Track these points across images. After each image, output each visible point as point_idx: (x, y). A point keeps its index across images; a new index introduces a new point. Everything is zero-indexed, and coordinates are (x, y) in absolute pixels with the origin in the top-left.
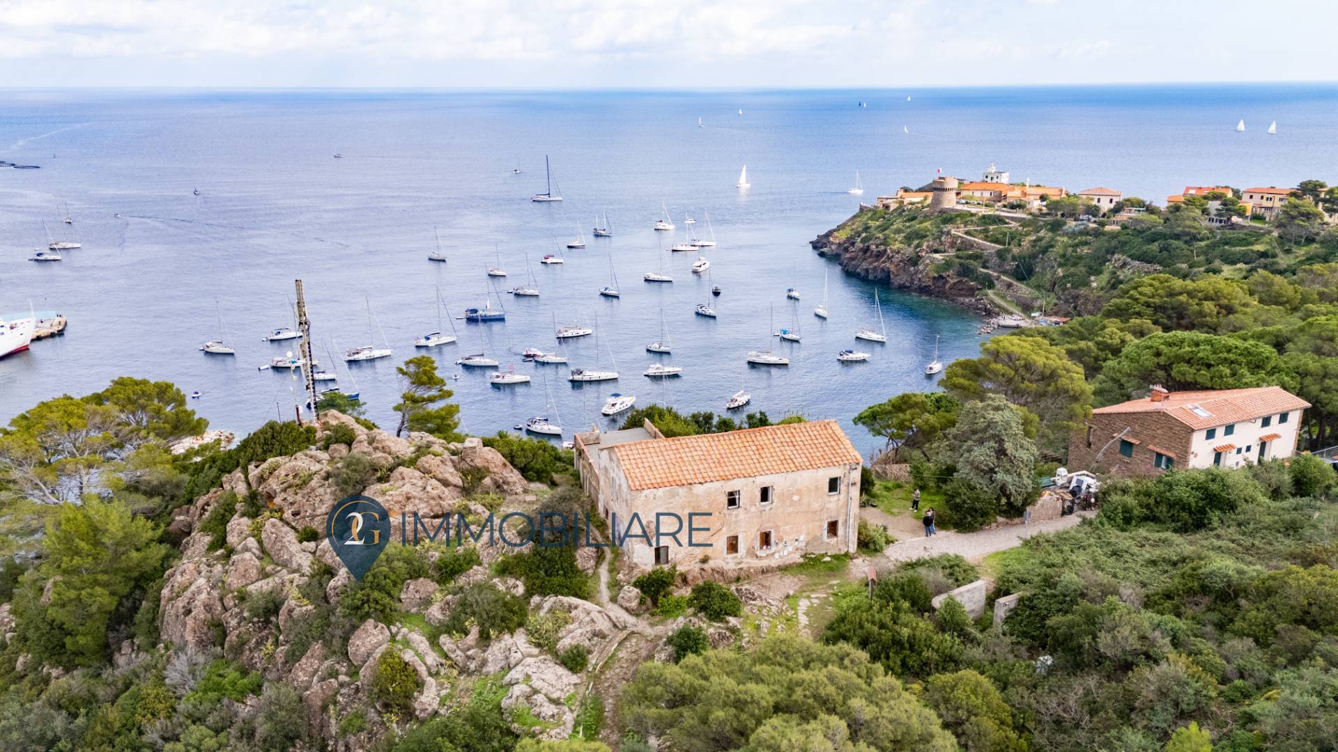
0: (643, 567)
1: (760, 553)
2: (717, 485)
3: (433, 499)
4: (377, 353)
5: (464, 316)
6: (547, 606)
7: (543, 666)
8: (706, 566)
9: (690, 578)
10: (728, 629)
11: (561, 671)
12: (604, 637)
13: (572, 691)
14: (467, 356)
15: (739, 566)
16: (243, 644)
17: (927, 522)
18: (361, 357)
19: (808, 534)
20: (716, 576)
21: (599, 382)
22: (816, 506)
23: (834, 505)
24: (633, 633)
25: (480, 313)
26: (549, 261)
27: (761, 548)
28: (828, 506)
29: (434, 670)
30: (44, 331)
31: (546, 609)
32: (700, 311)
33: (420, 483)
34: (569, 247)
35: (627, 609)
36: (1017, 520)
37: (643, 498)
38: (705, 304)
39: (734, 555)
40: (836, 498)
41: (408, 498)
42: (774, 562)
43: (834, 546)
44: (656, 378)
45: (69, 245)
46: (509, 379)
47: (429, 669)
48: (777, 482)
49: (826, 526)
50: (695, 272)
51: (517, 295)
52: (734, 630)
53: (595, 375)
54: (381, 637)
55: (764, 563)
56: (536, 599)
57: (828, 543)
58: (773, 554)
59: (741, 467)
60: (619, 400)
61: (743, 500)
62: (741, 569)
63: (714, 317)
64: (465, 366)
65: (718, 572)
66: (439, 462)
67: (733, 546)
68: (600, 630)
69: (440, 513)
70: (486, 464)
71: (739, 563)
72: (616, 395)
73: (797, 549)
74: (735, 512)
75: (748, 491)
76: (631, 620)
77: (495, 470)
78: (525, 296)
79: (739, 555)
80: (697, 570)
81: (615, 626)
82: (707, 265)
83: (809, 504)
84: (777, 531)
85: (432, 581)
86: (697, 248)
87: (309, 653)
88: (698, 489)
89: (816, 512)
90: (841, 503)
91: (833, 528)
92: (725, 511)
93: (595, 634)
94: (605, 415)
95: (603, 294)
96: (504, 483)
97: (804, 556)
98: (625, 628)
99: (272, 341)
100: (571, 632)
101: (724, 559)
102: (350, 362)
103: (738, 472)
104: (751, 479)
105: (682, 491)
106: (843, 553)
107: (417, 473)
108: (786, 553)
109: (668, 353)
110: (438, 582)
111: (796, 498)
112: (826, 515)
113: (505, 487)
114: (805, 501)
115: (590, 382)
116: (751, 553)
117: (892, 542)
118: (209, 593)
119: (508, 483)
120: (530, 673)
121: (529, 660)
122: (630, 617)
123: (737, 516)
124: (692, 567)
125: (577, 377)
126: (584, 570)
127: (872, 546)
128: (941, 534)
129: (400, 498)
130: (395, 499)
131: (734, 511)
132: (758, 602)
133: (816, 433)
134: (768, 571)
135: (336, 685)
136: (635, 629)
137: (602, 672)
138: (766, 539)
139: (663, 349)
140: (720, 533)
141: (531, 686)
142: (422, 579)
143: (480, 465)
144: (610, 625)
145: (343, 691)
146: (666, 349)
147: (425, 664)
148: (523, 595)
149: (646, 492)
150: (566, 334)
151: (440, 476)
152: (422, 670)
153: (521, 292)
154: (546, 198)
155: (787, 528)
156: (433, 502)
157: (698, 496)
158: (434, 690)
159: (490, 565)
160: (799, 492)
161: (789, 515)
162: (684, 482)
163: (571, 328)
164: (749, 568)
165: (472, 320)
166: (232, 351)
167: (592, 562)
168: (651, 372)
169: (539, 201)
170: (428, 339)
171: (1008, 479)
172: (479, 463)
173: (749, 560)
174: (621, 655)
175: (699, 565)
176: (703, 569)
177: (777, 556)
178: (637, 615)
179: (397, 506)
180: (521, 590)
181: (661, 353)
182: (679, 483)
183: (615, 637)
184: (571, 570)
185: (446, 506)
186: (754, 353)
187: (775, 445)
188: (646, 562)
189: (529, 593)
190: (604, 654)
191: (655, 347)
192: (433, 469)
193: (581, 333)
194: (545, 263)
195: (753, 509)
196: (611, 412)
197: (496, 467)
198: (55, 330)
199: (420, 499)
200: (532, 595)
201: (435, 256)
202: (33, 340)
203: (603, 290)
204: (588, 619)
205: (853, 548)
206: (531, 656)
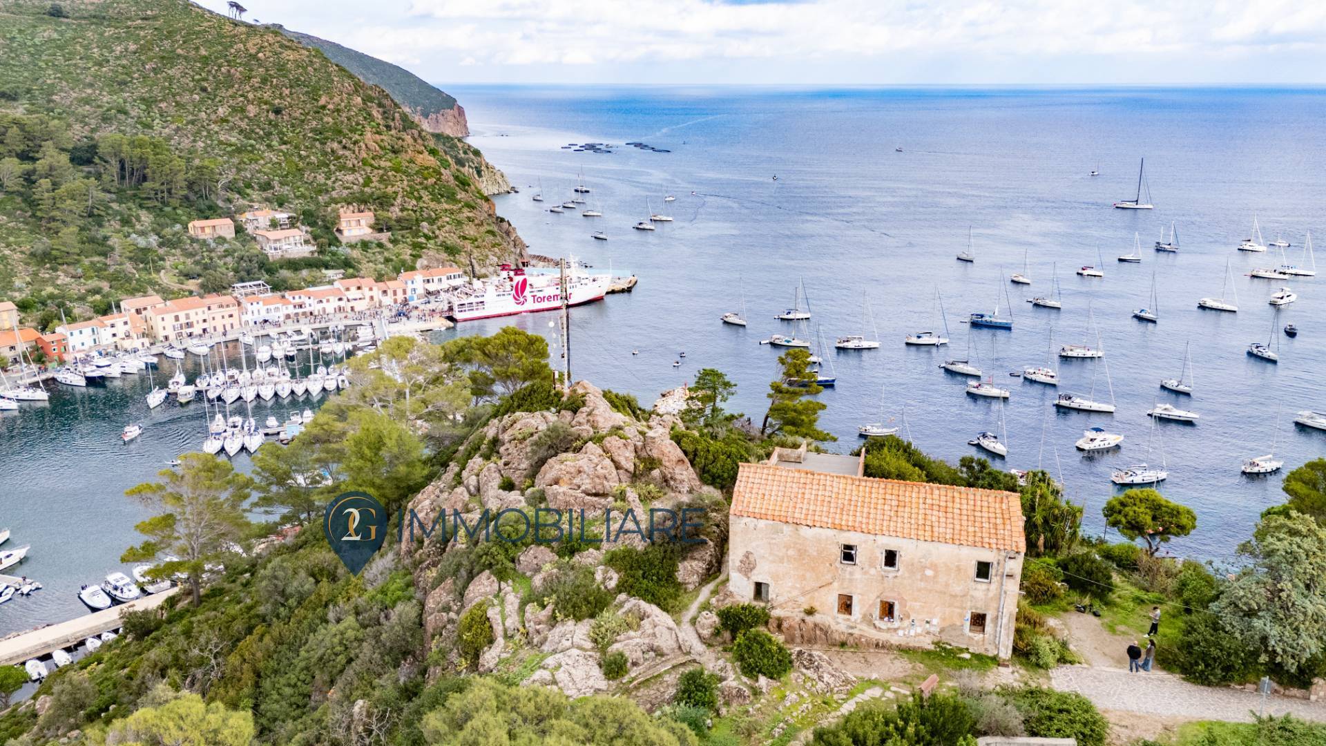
0: (738, 598)
1: (878, 623)
2: (831, 533)
3: (598, 477)
4: (865, 344)
5: (968, 320)
6: (627, 606)
7: (582, 661)
8: (809, 619)
9: (785, 625)
10: (752, 688)
11: (597, 672)
12: (662, 655)
13: (588, 695)
14: (951, 360)
15: (850, 631)
16: (421, 562)
17: (1133, 653)
18: (850, 345)
19: (944, 619)
20: (818, 632)
21: (1089, 412)
22: (957, 589)
23: (981, 594)
24: (694, 661)
25: (987, 318)
26: (1085, 273)
27: (881, 618)
28: (971, 593)
29: (510, 633)
30: (618, 287)
31: (624, 610)
32: (1255, 351)
33: (596, 461)
34: (1121, 260)
35: (700, 636)
36: (1294, 691)
37: (742, 526)
38: (1265, 344)
39: (847, 616)
40: (984, 587)
41: (580, 472)
42: (895, 639)
43: (977, 642)
44: (1163, 420)
45: (664, 218)
46: (983, 391)
47: (505, 631)
48: (907, 550)
49: (969, 616)
50: (1273, 304)
51: (1036, 305)
52: (756, 693)
53: (1086, 404)
54: (488, 589)
55: (883, 637)
56: (623, 596)
57: (970, 638)
58: (896, 630)
59: (864, 521)
60: (1100, 436)
61: (860, 556)
62: (851, 634)
63: (1274, 362)
64: (947, 371)
65: (821, 629)
66: (621, 445)
67: (846, 605)
68: (658, 646)
69: (601, 492)
70: (661, 456)
71: (852, 628)
72: (1098, 430)
73: (928, 633)
74: (849, 569)
75: (870, 549)
76: (698, 647)
77: (667, 464)
78: (1045, 307)
79: (853, 618)
80: (798, 619)
81: (680, 647)
82: (1293, 298)
83: (947, 585)
84: (903, 605)
85: (552, 551)
86: (1286, 277)
87: (442, 586)
88: (804, 531)
89: (955, 596)
90: (991, 594)
91: (979, 620)
92: (838, 564)
93: (652, 649)
94: (1079, 449)
95: (1136, 317)
96: (671, 478)
97: (937, 644)
98: (689, 653)
99: (782, 319)
100: (629, 638)
101: (834, 618)
102: (839, 349)
103: (857, 525)
104: (872, 537)
105: (787, 529)
106: (990, 655)
107: (600, 451)
108: (912, 633)
109: (1187, 394)
110: (558, 554)
111: (929, 573)
112: (969, 604)
113: (672, 483)
114: (942, 579)
115: (1079, 411)
116: (867, 619)
117: (1072, 663)
118: (427, 514)
119: (675, 480)
120: (563, 663)
121: (575, 652)
122: (699, 644)
123: (851, 573)
124: (794, 615)
125: (1064, 403)
126: (683, 584)
127: (1033, 659)
128: (1157, 674)
129: (572, 470)
130: (568, 469)
131: (848, 567)
132: (809, 673)
133: (985, 504)
134: (883, 647)
135: (446, 619)
136: (698, 658)
137: (637, 688)
138: (888, 610)
139: (1182, 388)
140: (830, 587)
141: (553, 675)
142: (542, 547)
143: (655, 456)
144: (675, 646)
145: (449, 626)
146: (1186, 389)
147: (504, 624)
148: (613, 589)
149: (746, 520)
150: (1070, 354)
151: (616, 458)
152: (498, 630)
153: (1041, 303)
154: (1133, 205)
155: (917, 605)
156: (597, 480)
157: (806, 539)
158: (499, 650)
159: (607, 552)
160: (934, 567)
161: (919, 590)
162: (790, 520)
163: (1078, 347)
164: (861, 636)
165: (975, 325)
166: (744, 323)
167: (695, 578)
168: (1159, 410)
169: (1123, 208)
170: (919, 337)
171: (1274, 631)
172: (655, 454)
173: (864, 627)
174: (667, 678)
175: (802, 615)
176: (803, 621)
177: (901, 633)
178: (710, 645)
179: (568, 476)
180: (612, 584)
181: (1178, 393)
182: (784, 520)
183: (675, 658)
184: (669, 577)
185: (608, 487)
186: (1307, 413)
187: (922, 506)
188: (744, 593)
189: (620, 588)
190: (650, 672)
191: (1172, 384)
192: (613, 450)
193: (1089, 354)
194: (1081, 274)
195: (873, 571)
196: (1087, 447)
197: (669, 461)
198: (625, 286)
199: (588, 475)
200: (620, 592)
201: (964, 257)
202: (607, 293)
203: (1137, 312)
204: (651, 631)
205: (1005, 653)
206: (580, 648)
